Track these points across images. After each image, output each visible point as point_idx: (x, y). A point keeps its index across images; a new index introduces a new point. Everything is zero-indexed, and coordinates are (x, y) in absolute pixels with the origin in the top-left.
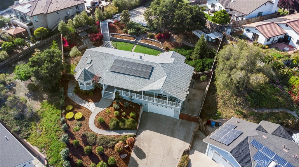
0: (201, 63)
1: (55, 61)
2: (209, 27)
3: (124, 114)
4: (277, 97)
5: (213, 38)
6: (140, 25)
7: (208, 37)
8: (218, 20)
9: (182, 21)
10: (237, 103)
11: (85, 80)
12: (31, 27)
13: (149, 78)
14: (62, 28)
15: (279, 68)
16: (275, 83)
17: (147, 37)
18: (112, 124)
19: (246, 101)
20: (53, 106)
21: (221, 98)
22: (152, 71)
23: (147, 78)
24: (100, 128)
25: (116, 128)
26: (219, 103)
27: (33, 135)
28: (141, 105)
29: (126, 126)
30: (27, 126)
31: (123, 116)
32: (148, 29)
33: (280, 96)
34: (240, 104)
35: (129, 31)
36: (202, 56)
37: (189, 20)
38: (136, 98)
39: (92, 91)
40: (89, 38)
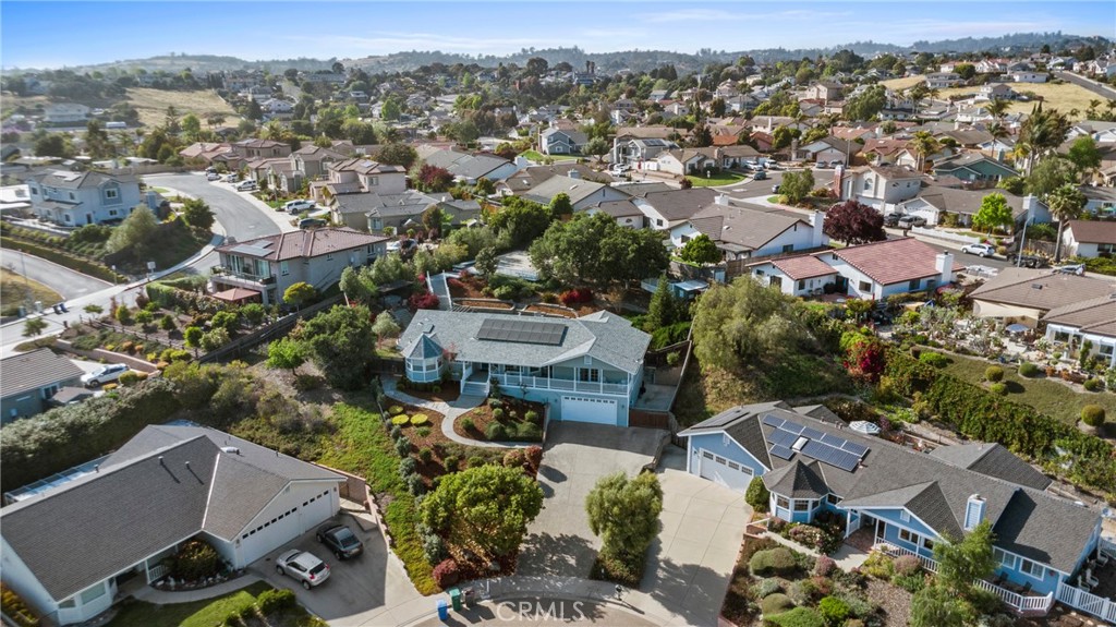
0: (666, 335)
1: (359, 324)
2: (679, 275)
3: (512, 413)
4: (821, 374)
5: (688, 289)
6: (520, 280)
7: (678, 289)
8: (695, 254)
9: (617, 259)
10: (744, 393)
11: (426, 356)
12: (271, 286)
13: (560, 344)
14: (349, 282)
15: (819, 321)
16: (816, 353)
17: (540, 301)
18: (491, 428)
19: (763, 388)
20: (359, 409)
21: (713, 388)
22: (565, 333)
23: (556, 345)
24: (468, 437)
25: (500, 437)
26: (709, 396)
27: (329, 454)
28: (547, 404)
29: (520, 434)
30: (311, 441)
31: (512, 418)
32: (540, 286)
33: (825, 372)
34: (751, 394)
35: (496, 292)
36: (666, 322)
37: (631, 255)
38: (534, 388)
39: (436, 383)
40: (403, 307)
